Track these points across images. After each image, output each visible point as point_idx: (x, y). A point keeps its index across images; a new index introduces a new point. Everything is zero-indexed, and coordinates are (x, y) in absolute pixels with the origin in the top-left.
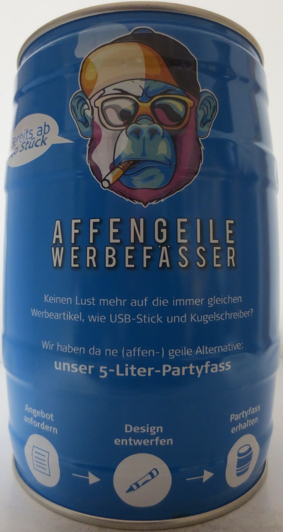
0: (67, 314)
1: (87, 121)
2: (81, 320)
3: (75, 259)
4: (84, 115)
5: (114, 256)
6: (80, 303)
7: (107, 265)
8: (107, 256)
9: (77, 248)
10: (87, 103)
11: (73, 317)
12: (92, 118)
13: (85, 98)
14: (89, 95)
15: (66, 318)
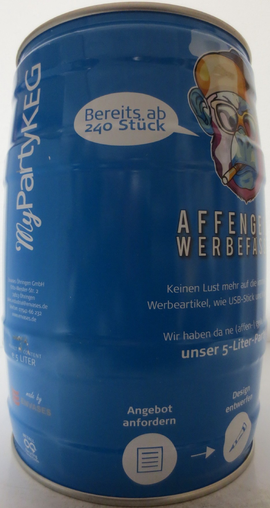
0: (195, 303)
1: (206, 119)
2: (207, 306)
3: (202, 248)
4: (203, 112)
5: (232, 246)
6: (207, 290)
7: (228, 254)
8: (228, 246)
9: (204, 238)
10: (204, 102)
11: (200, 304)
12: (210, 117)
13: (203, 97)
14: (206, 95)
15: (193, 306)
